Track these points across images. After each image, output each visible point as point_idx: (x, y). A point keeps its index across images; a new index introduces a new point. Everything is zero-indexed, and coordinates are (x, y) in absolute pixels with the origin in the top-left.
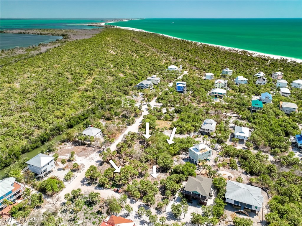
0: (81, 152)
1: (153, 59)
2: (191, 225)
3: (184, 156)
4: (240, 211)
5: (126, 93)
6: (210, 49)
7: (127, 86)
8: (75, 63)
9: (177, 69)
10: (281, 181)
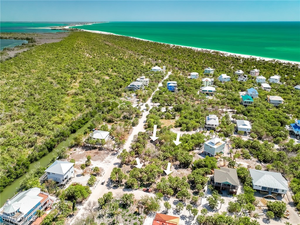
0: (94, 156)
1: (133, 61)
2: (230, 214)
3: (198, 151)
4: (268, 196)
5: (119, 95)
6: (184, 50)
7: (117, 88)
8: (53, 68)
9: (161, 70)
10: (294, 165)
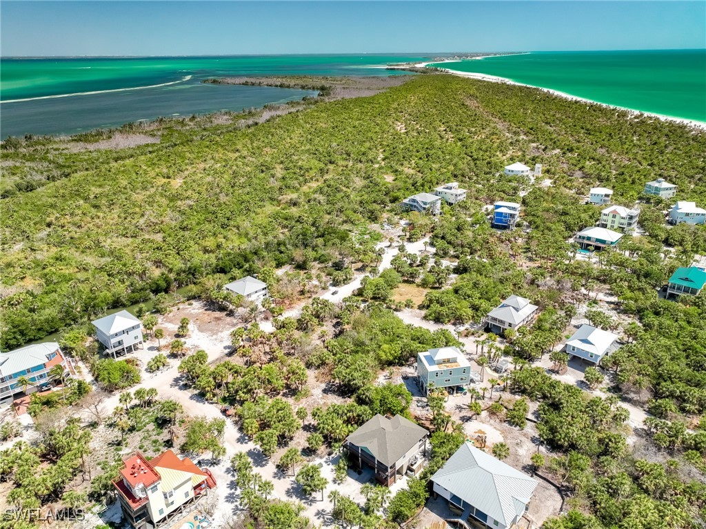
0: (209, 322)
1: (484, 147)
2: (330, 519)
4: (456, 520)
5: (373, 218)
7: (383, 202)
8: (308, 147)
9: (525, 174)
